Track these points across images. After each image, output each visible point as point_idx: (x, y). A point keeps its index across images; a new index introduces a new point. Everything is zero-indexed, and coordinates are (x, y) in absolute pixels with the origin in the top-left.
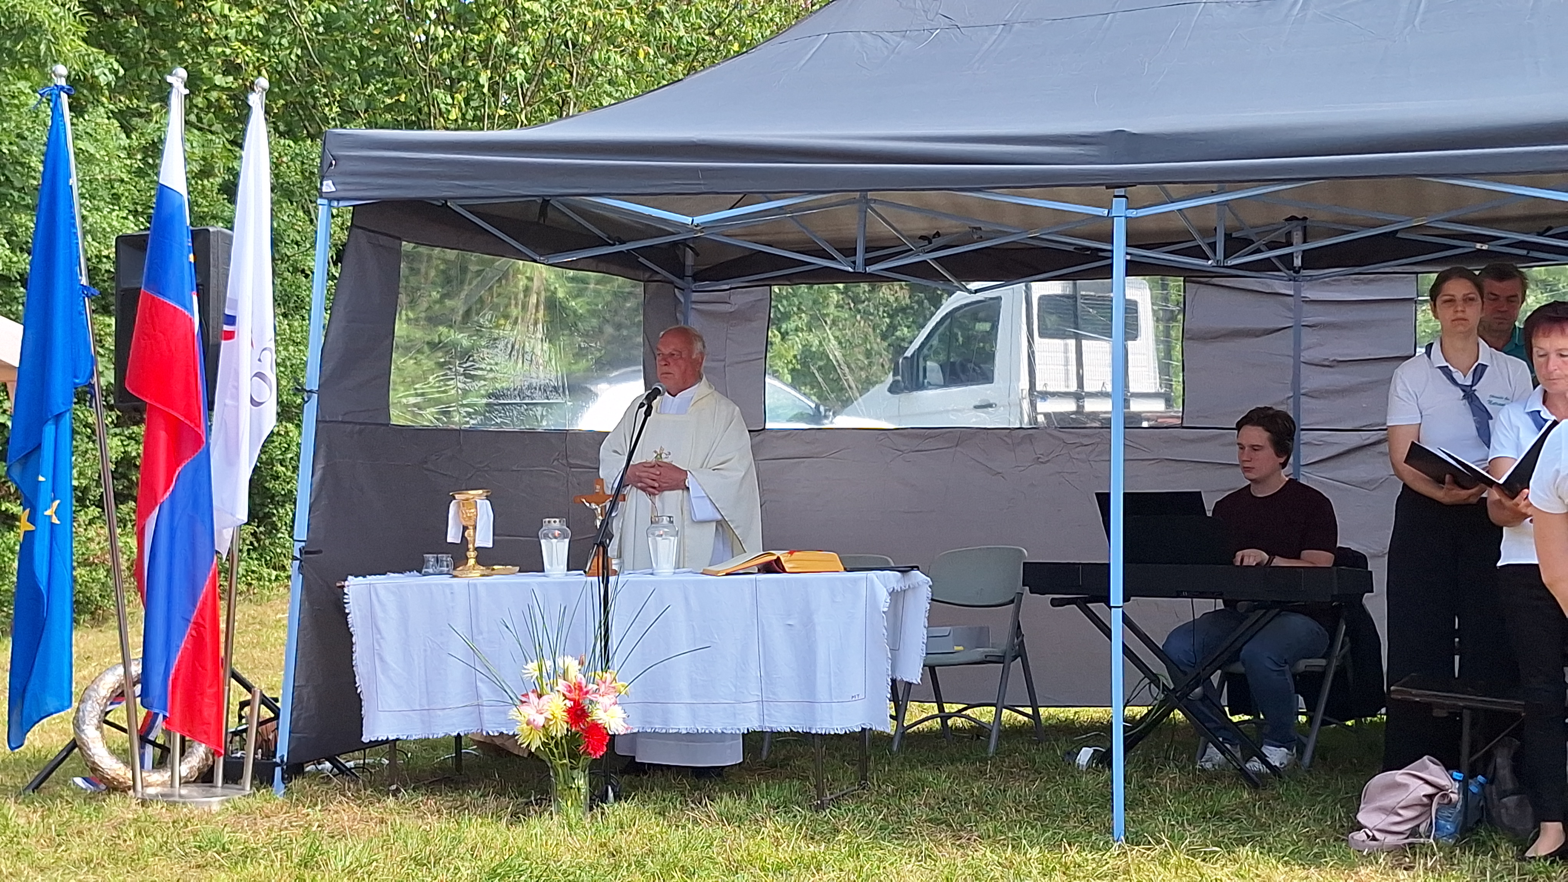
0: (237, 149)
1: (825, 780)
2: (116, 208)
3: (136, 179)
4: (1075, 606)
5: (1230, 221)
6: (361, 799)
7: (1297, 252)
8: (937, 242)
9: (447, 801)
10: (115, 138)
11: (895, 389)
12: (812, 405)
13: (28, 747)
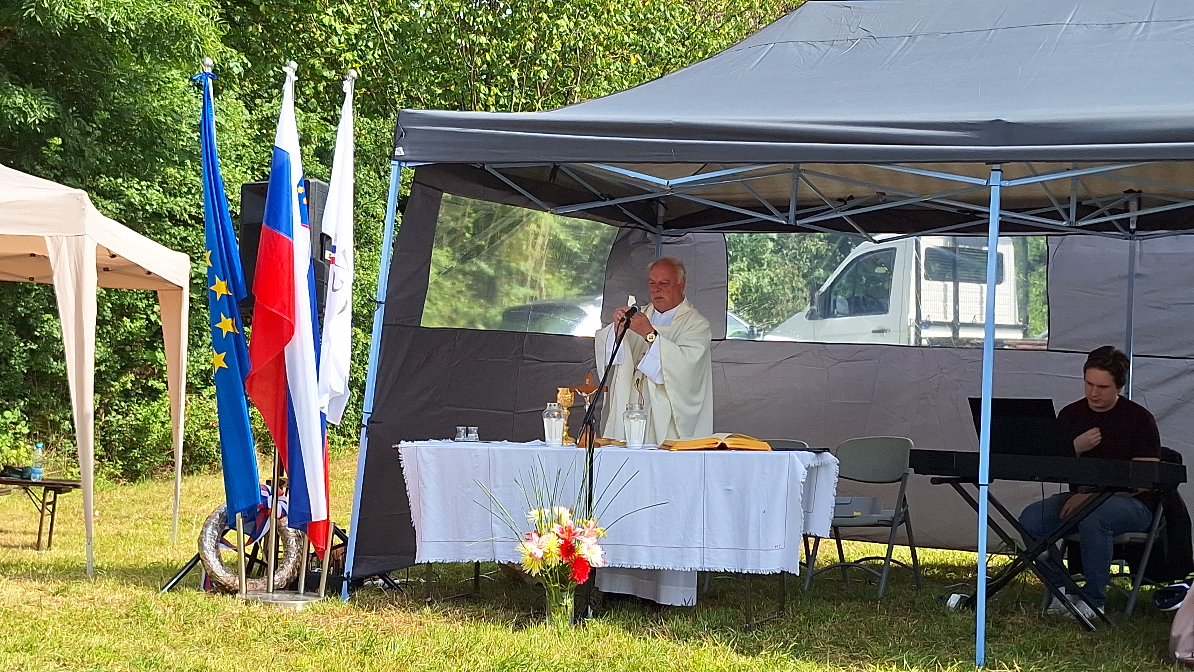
0: (328, 124)
1: (752, 609)
2: (239, 164)
3: (254, 144)
4: (949, 484)
5: (1081, 191)
6: (404, 607)
7: (1133, 217)
8: (850, 204)
9: (468, 611)
10: (241, 114)
11: (811, 316)
12: (748, 326)
13: (163, 559)
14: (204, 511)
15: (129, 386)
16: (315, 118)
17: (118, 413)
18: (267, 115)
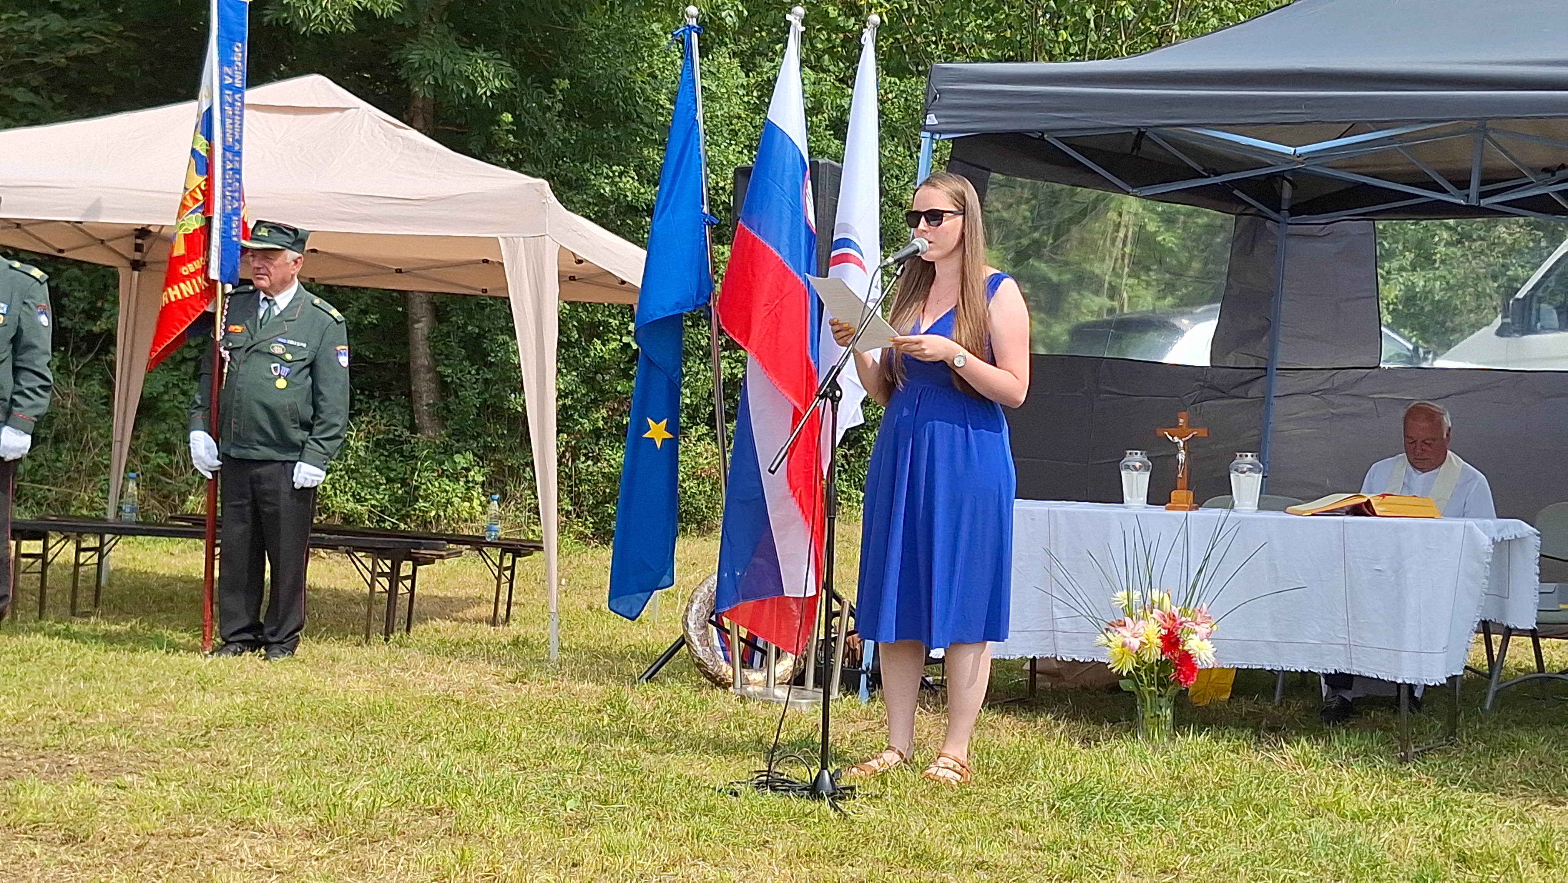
0: (845, 86)
1: (1410, 734)
2: (733, 142)
8: (1561, 175)
9: (1021, 721)
10: (735, 77)
11: (1501, 332)
12: (1411, 347)
13: (641, 641)
14: (691, 582)
15: (601, 424)
16: (828, 79)
17: (587, 459)
18: (768, 78)
